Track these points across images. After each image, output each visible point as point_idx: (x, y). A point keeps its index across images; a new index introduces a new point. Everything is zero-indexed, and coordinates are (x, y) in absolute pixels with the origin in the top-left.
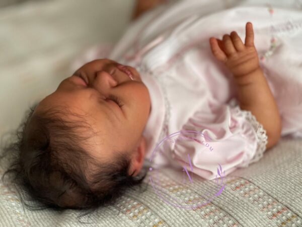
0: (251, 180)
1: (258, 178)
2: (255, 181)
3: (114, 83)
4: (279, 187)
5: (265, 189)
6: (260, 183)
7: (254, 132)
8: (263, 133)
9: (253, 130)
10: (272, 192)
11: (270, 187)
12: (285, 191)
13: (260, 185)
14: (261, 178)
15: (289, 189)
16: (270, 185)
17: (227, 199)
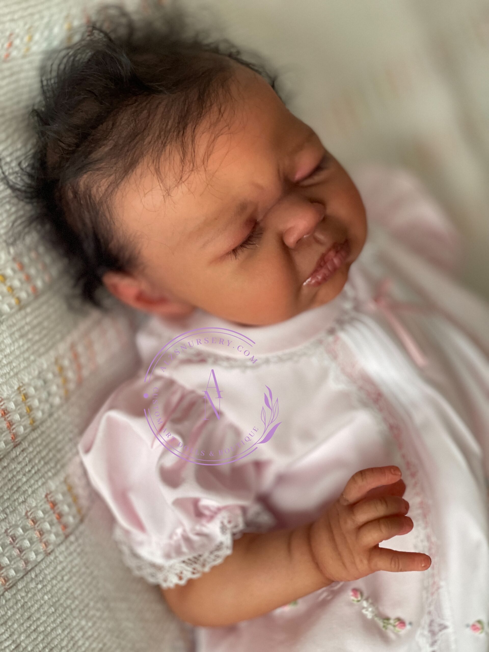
0: (72, 538)
1: (75, 555)
2: (67, 548)
3: (291, 240)
4: (46, 597)
5: (43, 565)
6: (61, 558)
7: (185, 558)
8: (180, 578)
9: (188, 554)
10: (32, 579)
11: (49, 578)
12: (33, 610)
13: (56, 558)
14: (76, 562)
15: (38, 619)
16: (53, 579)
17: (24, 479)
